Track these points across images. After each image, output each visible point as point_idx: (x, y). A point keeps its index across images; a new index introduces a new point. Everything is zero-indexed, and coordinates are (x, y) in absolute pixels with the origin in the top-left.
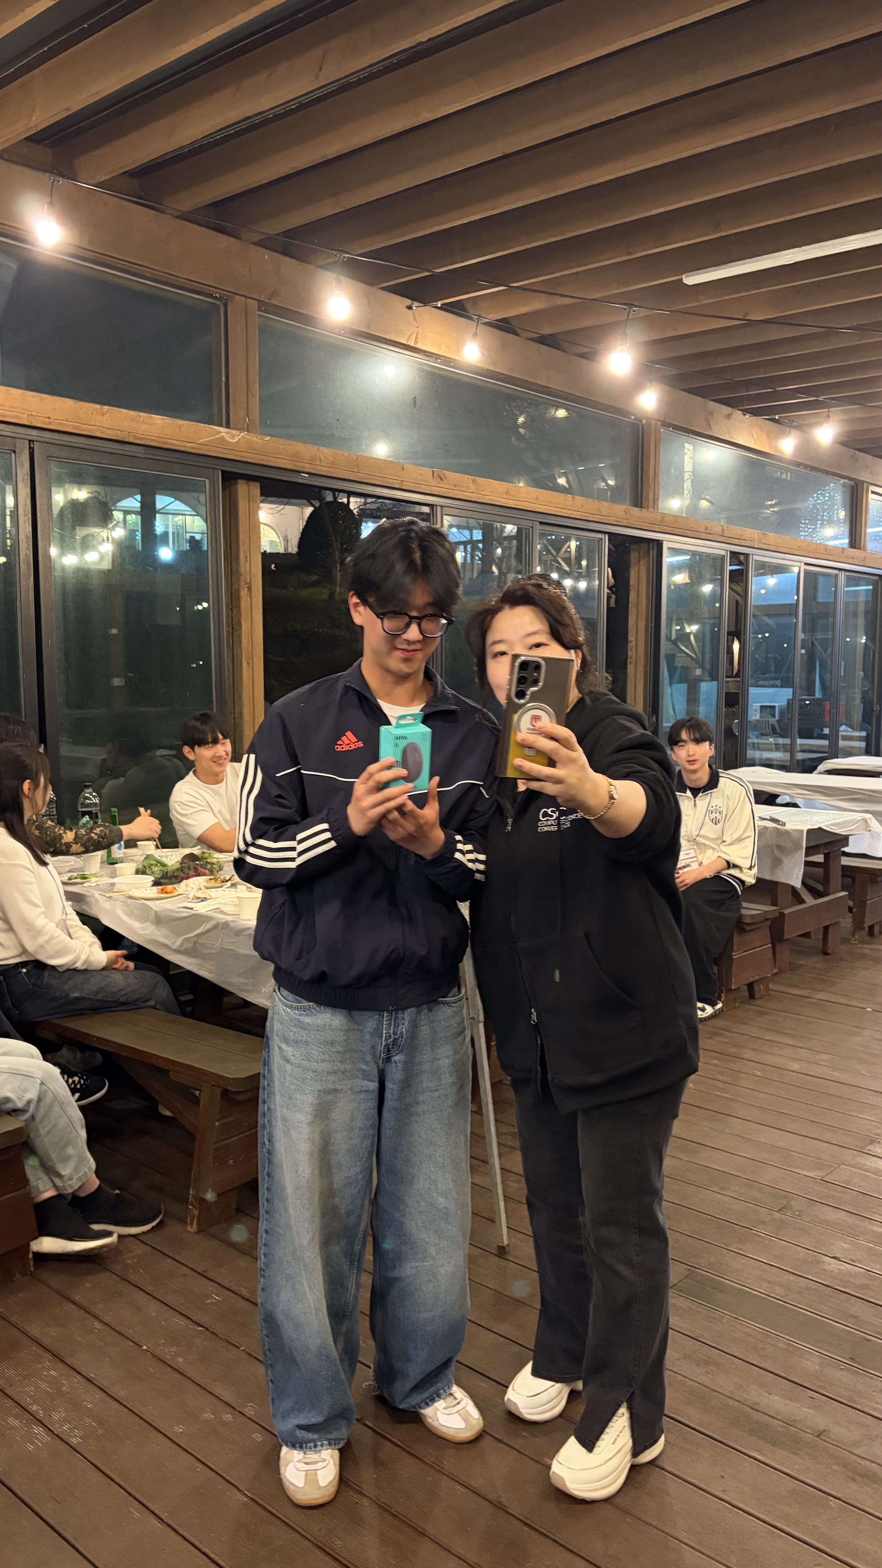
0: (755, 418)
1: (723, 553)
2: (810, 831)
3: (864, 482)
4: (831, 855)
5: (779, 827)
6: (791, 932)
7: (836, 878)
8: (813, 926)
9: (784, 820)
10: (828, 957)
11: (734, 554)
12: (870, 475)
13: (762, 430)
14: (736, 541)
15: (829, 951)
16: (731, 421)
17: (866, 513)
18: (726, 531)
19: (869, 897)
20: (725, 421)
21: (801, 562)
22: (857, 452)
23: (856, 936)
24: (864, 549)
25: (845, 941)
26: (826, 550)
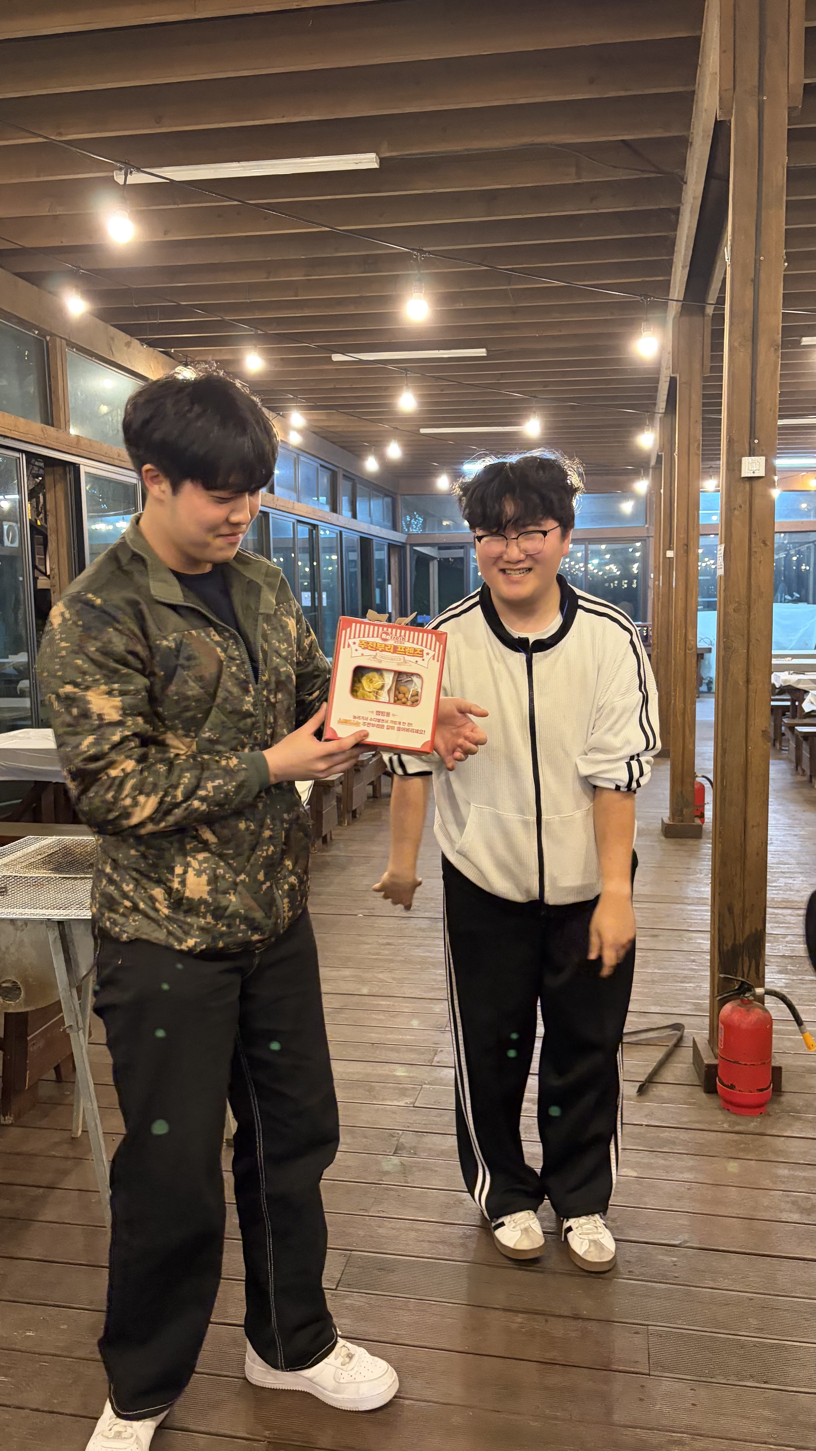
0: (151, 349)
13: (157, 362)
16: (131, 349)
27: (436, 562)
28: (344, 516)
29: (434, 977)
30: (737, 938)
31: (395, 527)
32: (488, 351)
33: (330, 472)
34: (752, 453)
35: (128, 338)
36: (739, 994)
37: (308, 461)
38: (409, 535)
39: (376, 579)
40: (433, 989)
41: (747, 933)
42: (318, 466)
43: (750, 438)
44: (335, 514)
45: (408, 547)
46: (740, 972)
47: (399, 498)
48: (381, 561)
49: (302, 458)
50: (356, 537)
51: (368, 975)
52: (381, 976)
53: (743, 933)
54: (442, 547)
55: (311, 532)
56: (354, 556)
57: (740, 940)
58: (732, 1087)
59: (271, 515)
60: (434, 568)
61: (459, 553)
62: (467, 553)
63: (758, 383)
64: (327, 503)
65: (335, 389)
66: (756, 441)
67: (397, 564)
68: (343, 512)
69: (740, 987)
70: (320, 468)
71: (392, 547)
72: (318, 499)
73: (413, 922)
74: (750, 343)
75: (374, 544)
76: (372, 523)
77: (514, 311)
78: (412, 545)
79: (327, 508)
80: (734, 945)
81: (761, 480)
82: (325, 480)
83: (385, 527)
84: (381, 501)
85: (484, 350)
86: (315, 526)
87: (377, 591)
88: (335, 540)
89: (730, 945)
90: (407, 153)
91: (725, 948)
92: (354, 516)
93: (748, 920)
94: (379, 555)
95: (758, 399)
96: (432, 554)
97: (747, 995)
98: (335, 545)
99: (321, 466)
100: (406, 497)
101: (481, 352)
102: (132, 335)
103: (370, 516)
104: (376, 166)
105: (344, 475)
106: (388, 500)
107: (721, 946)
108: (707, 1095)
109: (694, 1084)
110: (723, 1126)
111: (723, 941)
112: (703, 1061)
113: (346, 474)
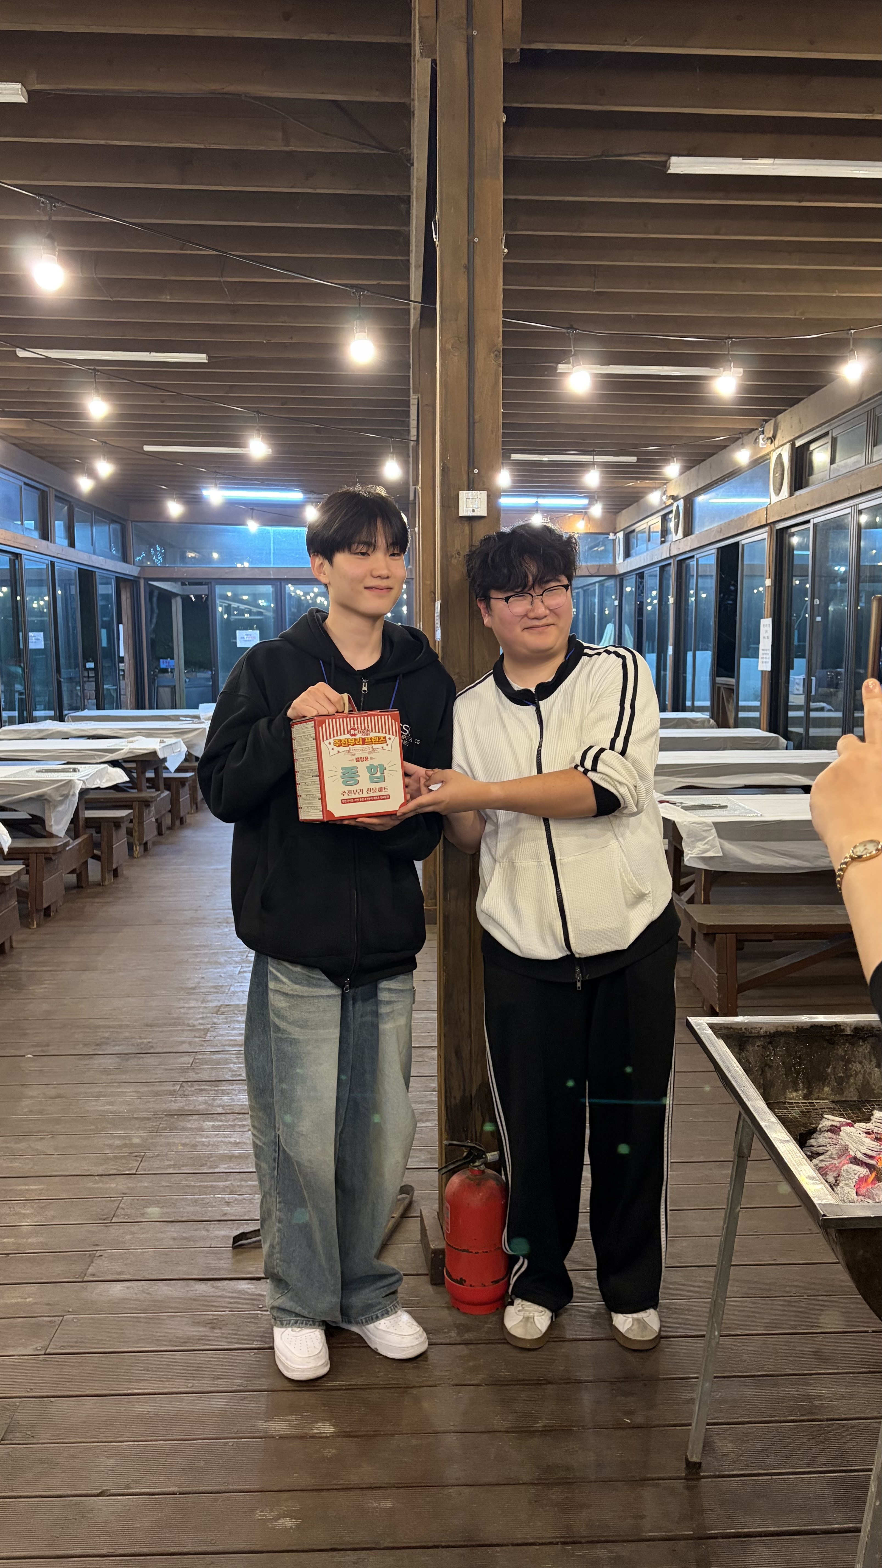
27: (179, 599)
28: (59, 544)
29: (111, 1142)
30: (467, 1089)
31: (125, 559)
32: (209, 357)
33: (39, 492)
34: (471, 487)
36: (469, 1162)
37: (7, 478)
38: (143, 568)
39: (100, 619)
40: (107, 1160)
41: (478, 1081)
42: (22, 484)
43: (469, 467)
44: (44, 542)
45: (142, 582)
46: (471, 1131)
47: (130, 527)
48: (107, 597)
50: (74, 569)
51: (23, 1145)
52: (39, 1146)
54: (183, 582)
55: (12, 563)
56: (74, 590)
57: (471, 1091)
58: (461, 1282)
60: (177, 606)
61: (203, 590)
62: (212, 591)
63: (476, 395)
64: (36, 528)
66: (476, 471)
67: (129, 600)
68: (57, 540)
69: (470, 1154)
70: (23, 486)
71: (121, 581)
72: (22, 524)
73: (97, 1061)
74: (466, 347)
75: (97, 577)
76: (95, 553)
77: (234, 310)
78: (147, 580)
79: (36, 535)
80: (463, 1097)
81: (482, 521)
82: (31, 500)
83: (113, 558)
84: (106, 528)
85: (204, 356)
86: (17, 556)
87: (104, 633)
88: (45, 572)
89: (458, 1096)
91: (453, 1102)
92: (72, 544)
94: (105, 590)
95: (477, 417)
96: (174, 590)
97: (477, 1164)
98: (44, 577)
99: (25, 484)
100: (139, 524)
101: (202, 358)
103: (92, 545)
104: (22, 99)
105: (56, 496)
106: (118, 527)
107: (448, 1100)
108: (434, 1286)
109: (420, 1272)
110: (450, 1334)
111: (451, 1093)
112: (430, 1243)
113: (58, 494)
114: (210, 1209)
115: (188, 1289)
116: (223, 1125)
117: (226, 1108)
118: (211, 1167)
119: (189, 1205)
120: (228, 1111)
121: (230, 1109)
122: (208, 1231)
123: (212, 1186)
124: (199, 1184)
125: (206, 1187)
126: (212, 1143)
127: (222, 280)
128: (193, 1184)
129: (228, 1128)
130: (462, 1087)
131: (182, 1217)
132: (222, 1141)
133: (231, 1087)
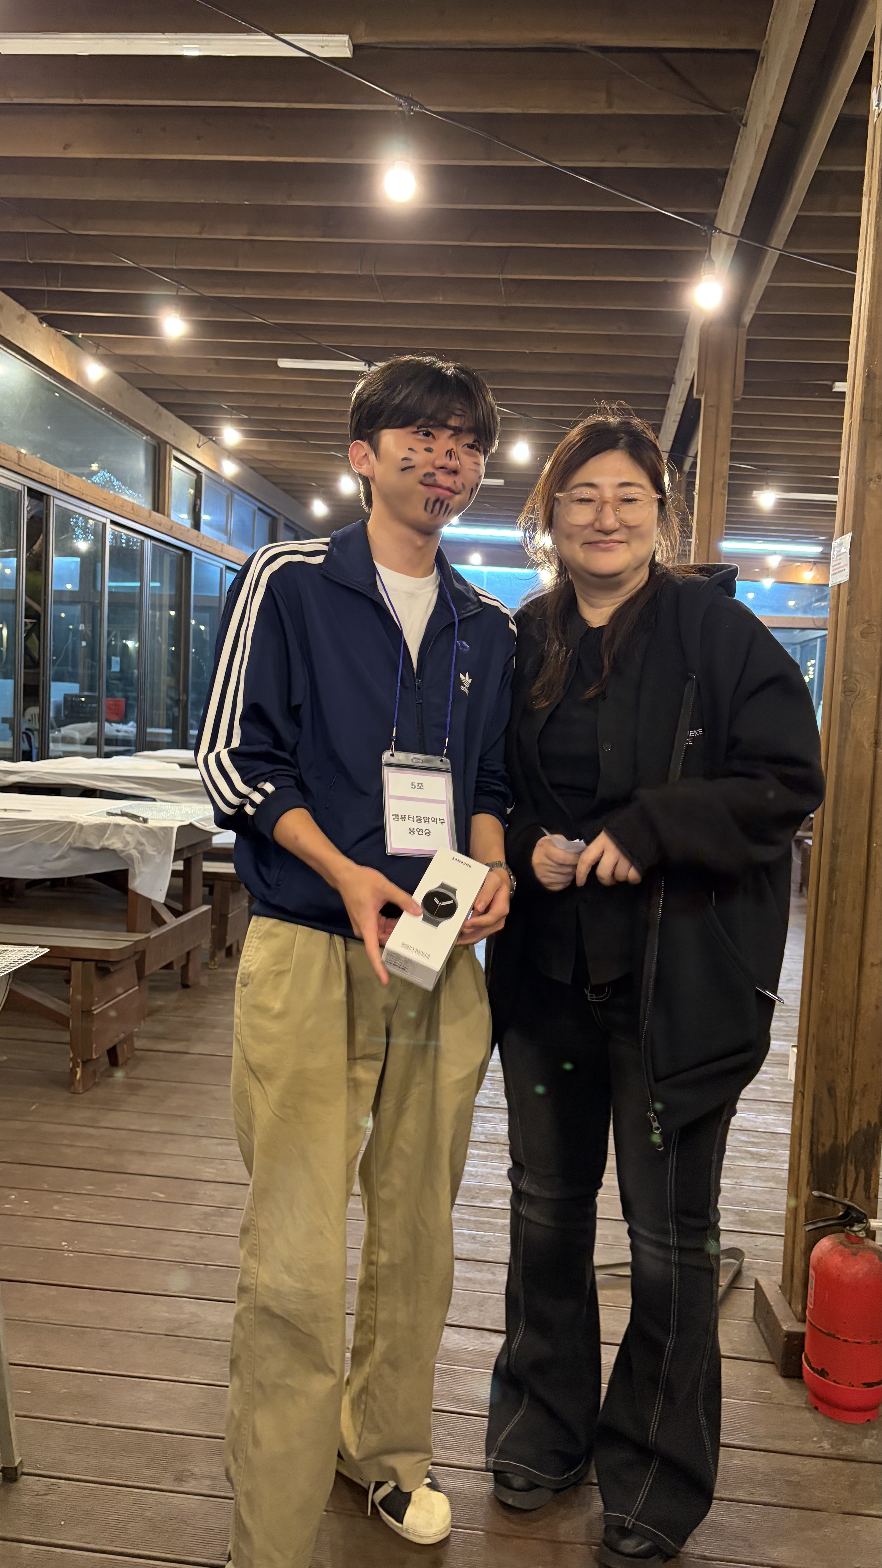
0: (52, 330)
1: (19, 487)
2: (181, 829)
3: (167, 443)
4: (193, 860)
5: (139, 824)
6: (153, 966)
7: (198, 890)
8: (174, 954)
9: (145, 816)
10: (188, 990)
11: (32, 493)
12: (172, 437)
13: (61, 349)
14: (35, 476)
15: (190, 983)
16: (25, 325)
17: (170, 479)
18: (23, 461)
19: (230, 910)
20: (18, 322)
21: (107, 518)
22: (161, 408)
23: (216, 959)
24: (169, 516)
25: (205, 965)
26: (133, 509)
30: (840, 1135)
35: (22, 310)
36: (844, 1225)
37: (243, 500)
41: (855, 1127)
46: (840, 1190)
49: (236, 496)
53: (848, 1128)
57: (844, 1139)
58: (828, 1375)
59: (193, 555)
65: (280, 410)
69: (845, 1214)
70: (257, 511)
80: (834, 1146)
89: (828, 1142)
90: (391, 39)
91: (821, 1149)
93: (857, 1108)
97: (855, 1229)
99: (260, 509)
102: (27, 308)
104: (347, 53)
107: (815, 1147)
108: (787, 1380)
109: (762, 1359)
110: (822, 1444)
111: (818, 1139)
112: (782, 1323)
113: (288, 523)
114: (491, 1249)
115: (483, 1341)
116: (489, 1155)
117: (489, 1137)
118: (484, 1201)
119: (466, 1241)
120: (492, 1141)
121: (494, 1139)
122: (493, 1274)
123: (489, 1223)
124: (473, 1218)
125: (483, 1223)
126: (480, 1174)
127: (501, 277)
128: (466, 1217)
129: (496, 1159)
130: (833, 1133)
131: (462, 1254)
132: (491, 1173)
133: (490, 1115)
